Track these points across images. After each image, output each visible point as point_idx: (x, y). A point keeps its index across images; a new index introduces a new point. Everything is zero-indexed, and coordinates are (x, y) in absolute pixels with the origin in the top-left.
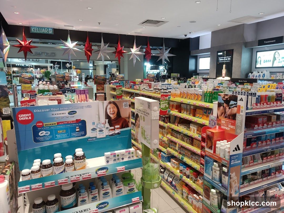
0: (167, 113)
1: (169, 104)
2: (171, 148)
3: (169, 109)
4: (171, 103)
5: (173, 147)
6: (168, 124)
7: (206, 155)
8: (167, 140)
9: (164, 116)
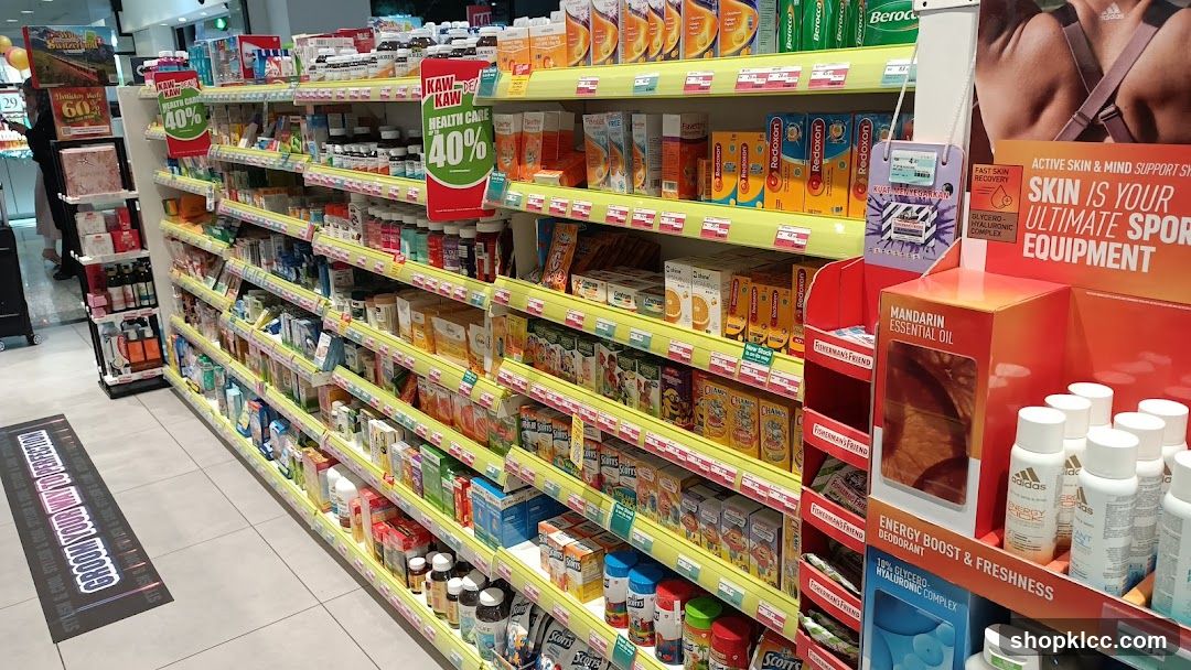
0: (485, 201)
1: (492, 136)
2: (536, 448)
3: (496, 169)
4: (509, 125)
5: (547, 440)
6: (502, 281)
7: (877, 553)
8: (505, 398)
9: (465, 234)
